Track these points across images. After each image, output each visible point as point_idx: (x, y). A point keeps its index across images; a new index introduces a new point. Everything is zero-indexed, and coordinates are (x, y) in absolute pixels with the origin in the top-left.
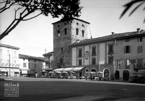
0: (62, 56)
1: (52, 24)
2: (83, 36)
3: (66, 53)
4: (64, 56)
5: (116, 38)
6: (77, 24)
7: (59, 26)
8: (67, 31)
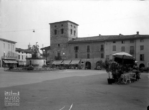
0: (59, 50)
1: (49, 24)
2: (75, 35)
3: (63, 49)
4: (61, 51)
5: (106, 40)
6: (71, 26)
7: (56, 26)
8: (64, 31)
